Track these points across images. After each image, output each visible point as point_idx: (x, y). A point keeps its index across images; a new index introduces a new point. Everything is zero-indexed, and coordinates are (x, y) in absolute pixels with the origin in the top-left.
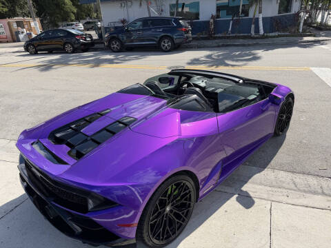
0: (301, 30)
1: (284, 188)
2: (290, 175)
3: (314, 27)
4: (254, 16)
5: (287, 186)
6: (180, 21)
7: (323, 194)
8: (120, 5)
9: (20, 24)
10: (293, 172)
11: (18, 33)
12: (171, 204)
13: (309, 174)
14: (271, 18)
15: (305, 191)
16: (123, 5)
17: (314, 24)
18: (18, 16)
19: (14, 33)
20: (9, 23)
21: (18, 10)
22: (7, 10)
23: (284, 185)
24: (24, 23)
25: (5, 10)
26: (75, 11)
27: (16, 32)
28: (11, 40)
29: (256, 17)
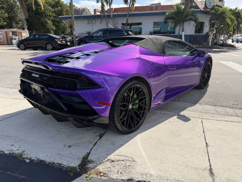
0: (210, 45)
1: (210, 113)
2: (213, 107)
3: (218, 45)
4: (179, 33)
5: (211, 112)
6: (129, 32)
7: (237, 116)
8: (87, 22)
9: (14, 33)
10: (215, 106)
11: (12, 39)
12: (132, 103)
13: (226, 107)
14: (190, 35)
15: (224, 115)
16: (90, 22)
17: (218, 43)
18: (13, 28)
19: (9, 39)
20: (6, 32)
21: (14, 25)
22: (6, 24)
23: (209, 112)
24: (17, 33)
25: (5, 23)
26: (54, 29)
27: (11, 38)
28: (6, 43)
29: (180, 34)
